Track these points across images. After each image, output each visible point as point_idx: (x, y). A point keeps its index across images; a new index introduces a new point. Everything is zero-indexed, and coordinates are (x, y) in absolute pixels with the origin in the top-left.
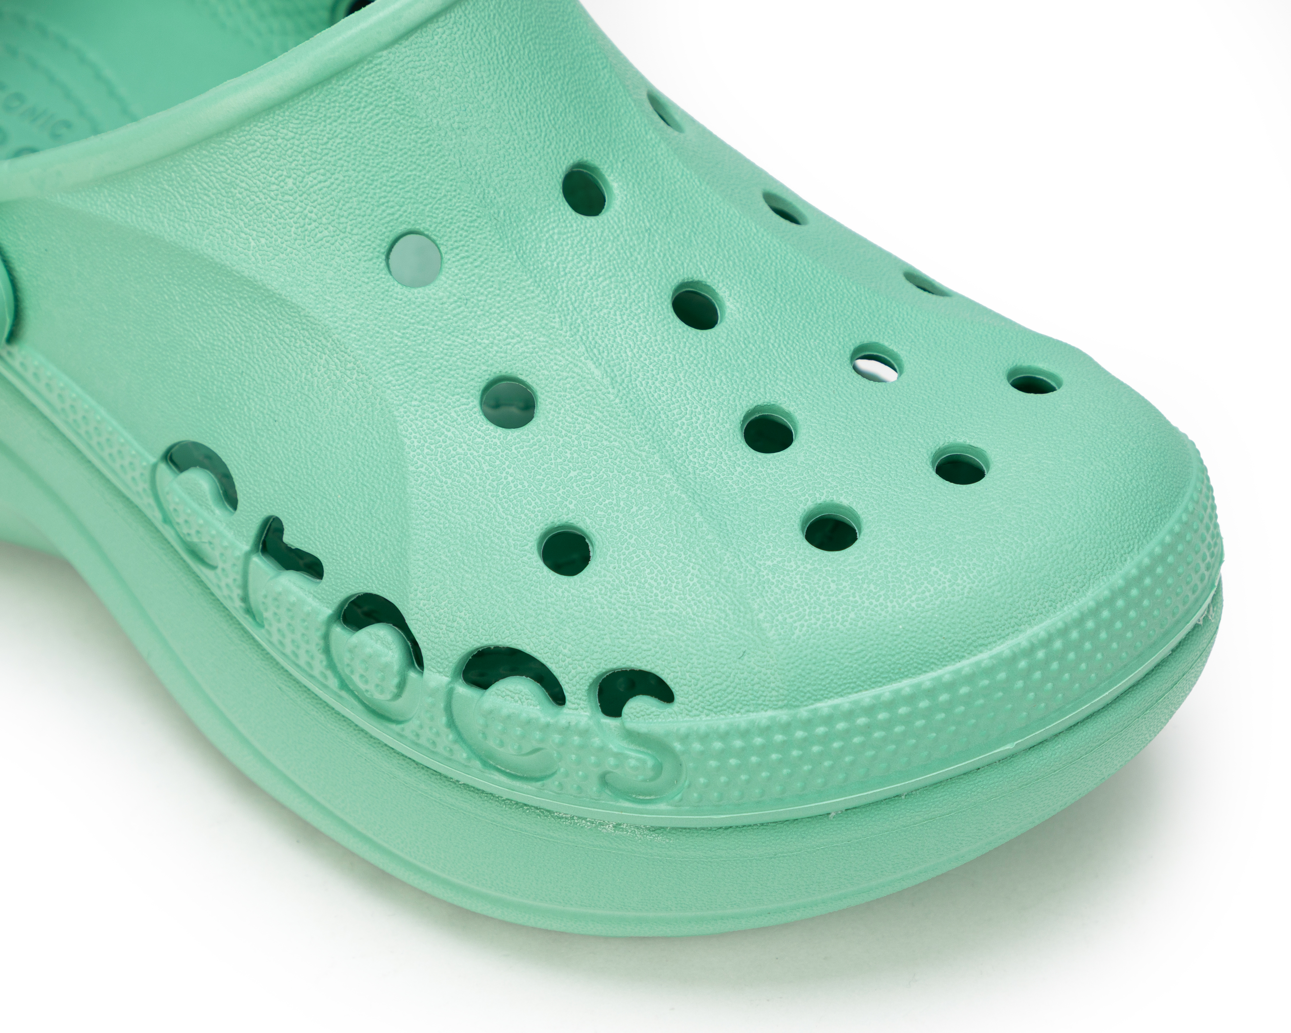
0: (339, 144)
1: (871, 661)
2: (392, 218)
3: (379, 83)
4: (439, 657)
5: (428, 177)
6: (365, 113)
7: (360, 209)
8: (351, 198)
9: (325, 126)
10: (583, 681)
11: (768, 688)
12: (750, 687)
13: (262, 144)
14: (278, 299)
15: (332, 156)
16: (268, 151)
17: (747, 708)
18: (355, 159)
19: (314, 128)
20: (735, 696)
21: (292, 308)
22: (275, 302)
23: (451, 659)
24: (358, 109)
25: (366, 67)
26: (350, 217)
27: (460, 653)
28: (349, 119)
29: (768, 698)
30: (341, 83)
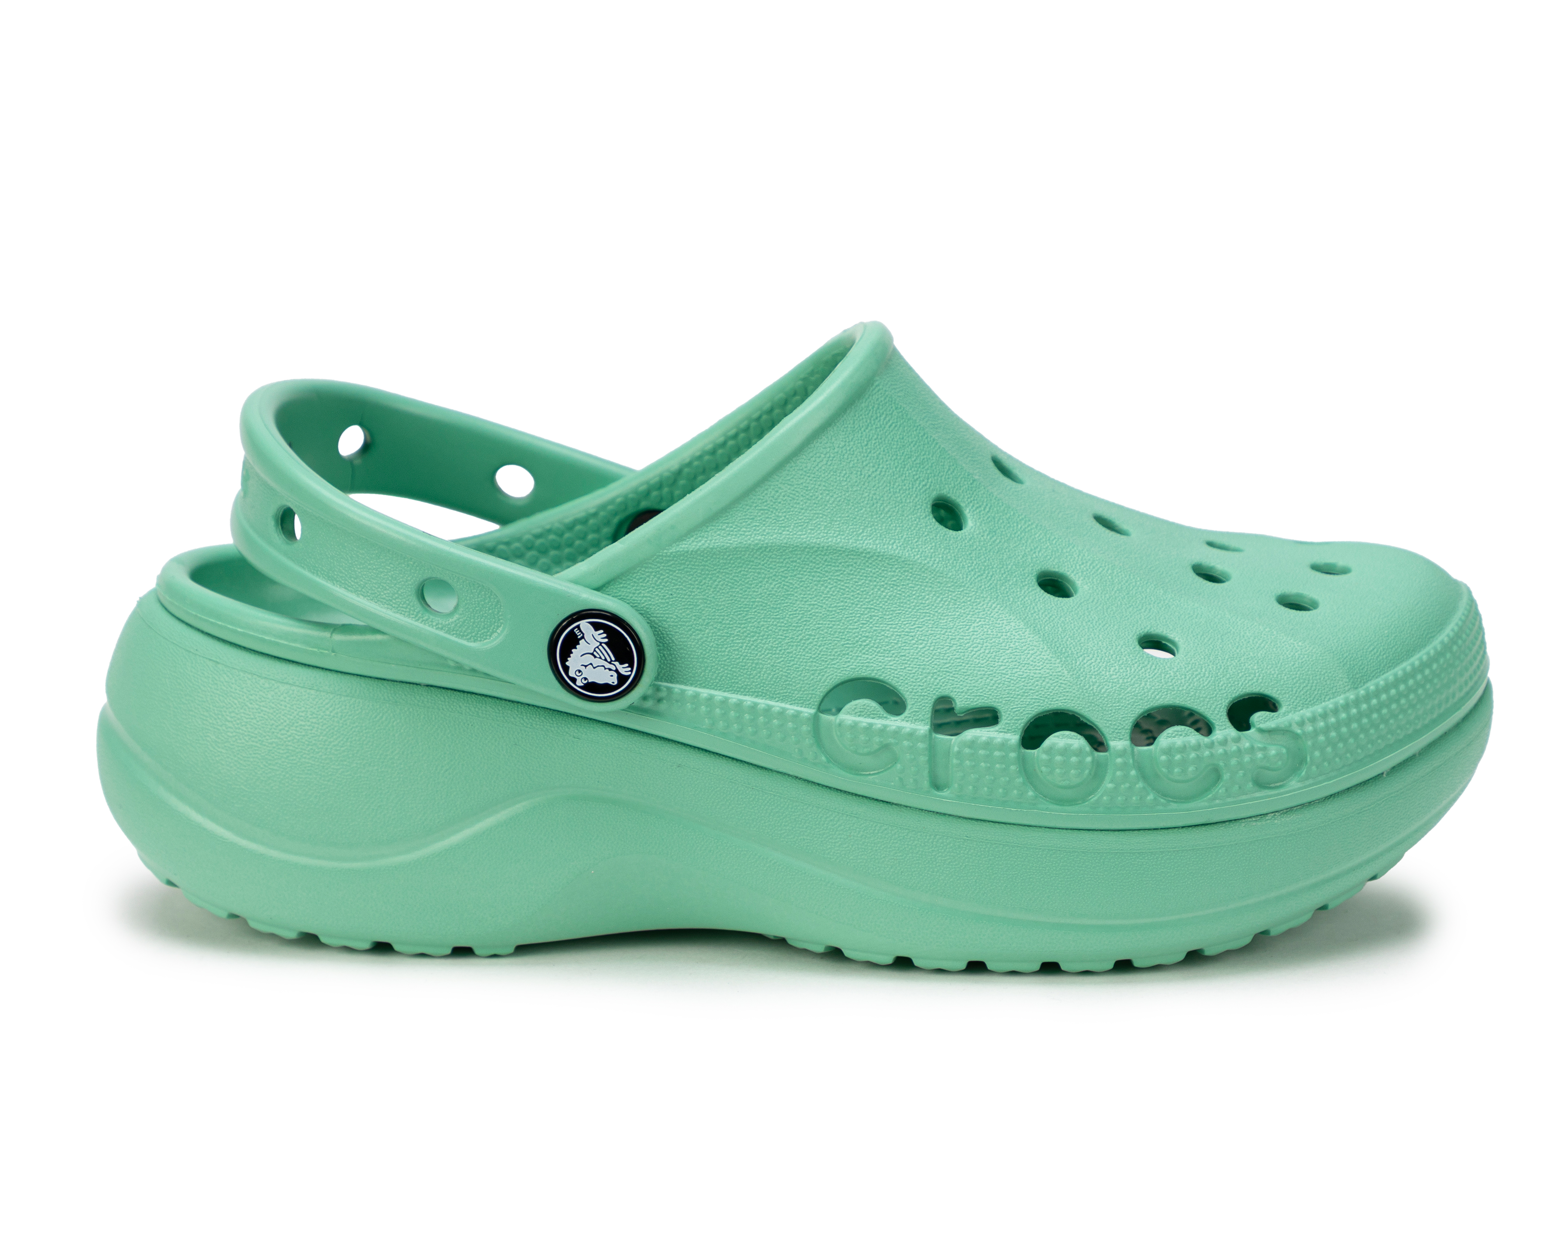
0: (875, 444)
1: (1382, 654)
2: (926, 488)
3: (883, 399)
4: (1116, 729)
5: (934, 458)
6: (882, 421)
7: (905, 485)
8: (896, 479)
9: (862, 433)
10: (1222, 710)
11: (1335, 680)
12: (1325, 683)
13: (825, 454)
14: (878, 556)
15: (874, 453)
16: (831, 459)
17: (1328, 697)
18: (888, 452)
19: (856, 436)
20: (1318, 691)
21: (891, 559)
22: (876, 559)
23: (1126, 728)
24: (877, 418)
25: (872, 389)
26: (901, 492)
27: (1131, 720)
28: (874, 426)
29: (1338, 687)
30: (861, 401)
